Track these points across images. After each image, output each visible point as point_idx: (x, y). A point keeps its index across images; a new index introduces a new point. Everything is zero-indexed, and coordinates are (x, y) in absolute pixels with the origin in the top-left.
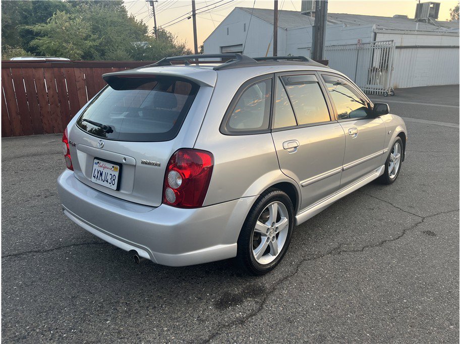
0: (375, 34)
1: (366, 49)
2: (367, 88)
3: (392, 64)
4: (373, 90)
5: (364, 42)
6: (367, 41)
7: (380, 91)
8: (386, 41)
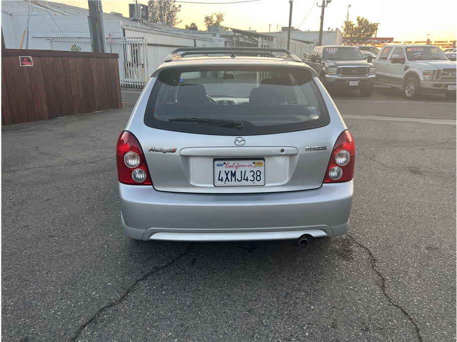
0: (124, 30)
1: (118, 44)
2: (126, 82)
3: (147, 60)
4: (133, 84)
5: (114, 36)
6: (117, 36)
7: (140, 84)
8: (137, 38)
